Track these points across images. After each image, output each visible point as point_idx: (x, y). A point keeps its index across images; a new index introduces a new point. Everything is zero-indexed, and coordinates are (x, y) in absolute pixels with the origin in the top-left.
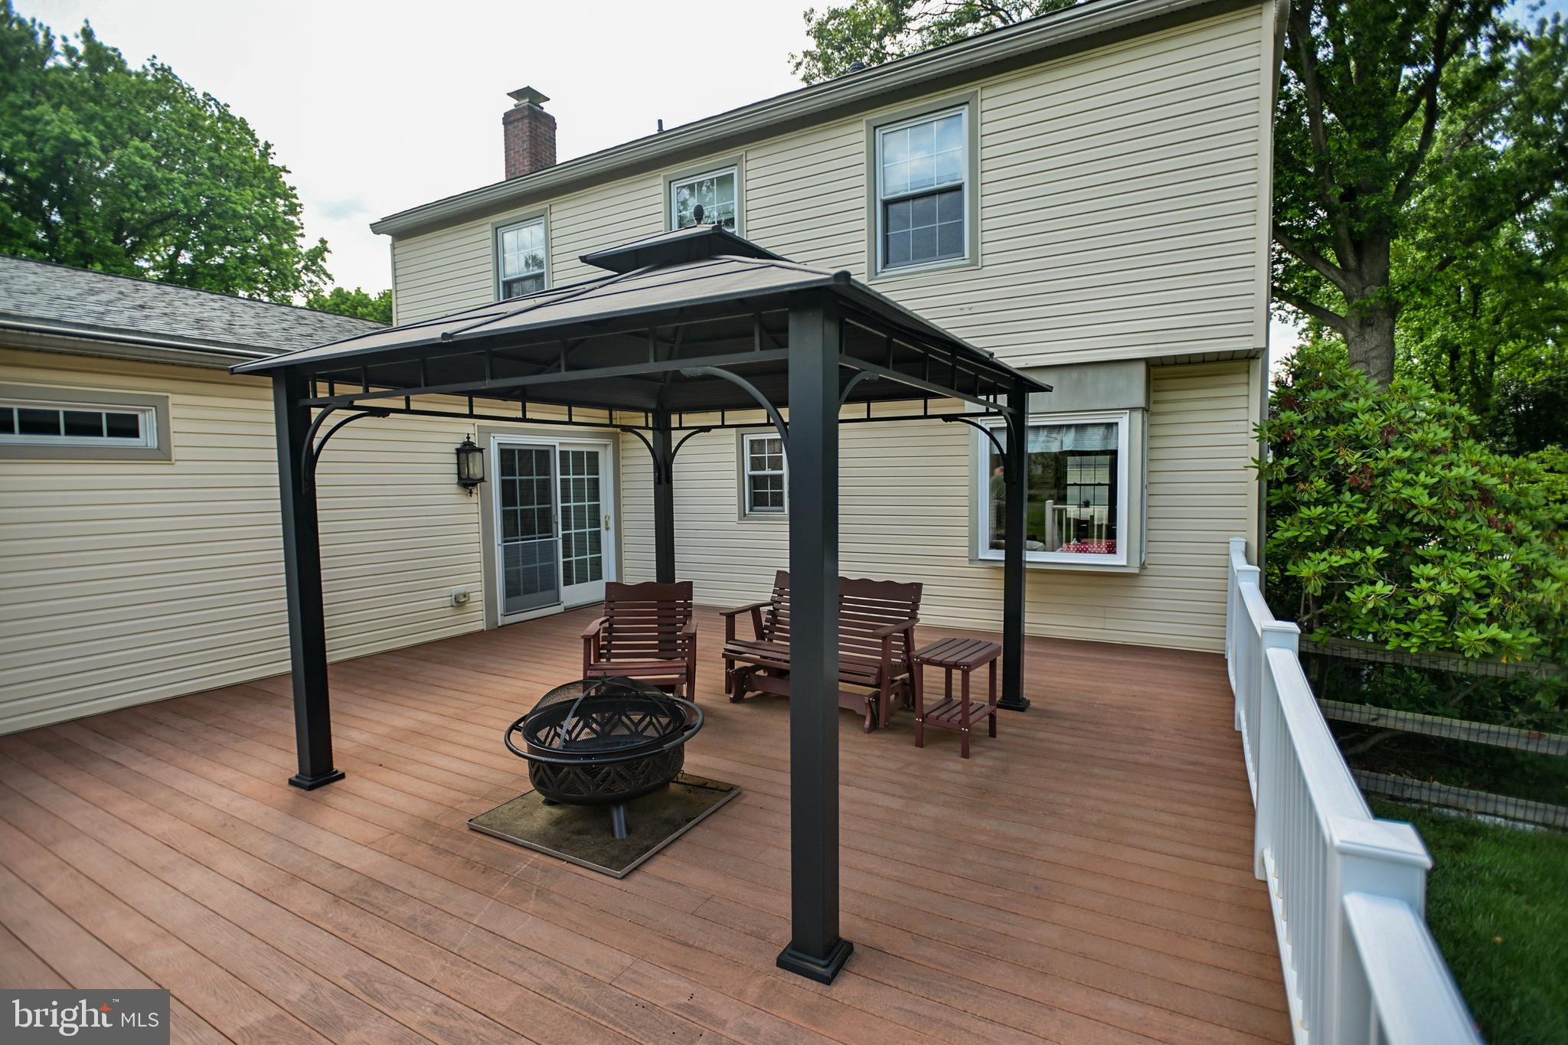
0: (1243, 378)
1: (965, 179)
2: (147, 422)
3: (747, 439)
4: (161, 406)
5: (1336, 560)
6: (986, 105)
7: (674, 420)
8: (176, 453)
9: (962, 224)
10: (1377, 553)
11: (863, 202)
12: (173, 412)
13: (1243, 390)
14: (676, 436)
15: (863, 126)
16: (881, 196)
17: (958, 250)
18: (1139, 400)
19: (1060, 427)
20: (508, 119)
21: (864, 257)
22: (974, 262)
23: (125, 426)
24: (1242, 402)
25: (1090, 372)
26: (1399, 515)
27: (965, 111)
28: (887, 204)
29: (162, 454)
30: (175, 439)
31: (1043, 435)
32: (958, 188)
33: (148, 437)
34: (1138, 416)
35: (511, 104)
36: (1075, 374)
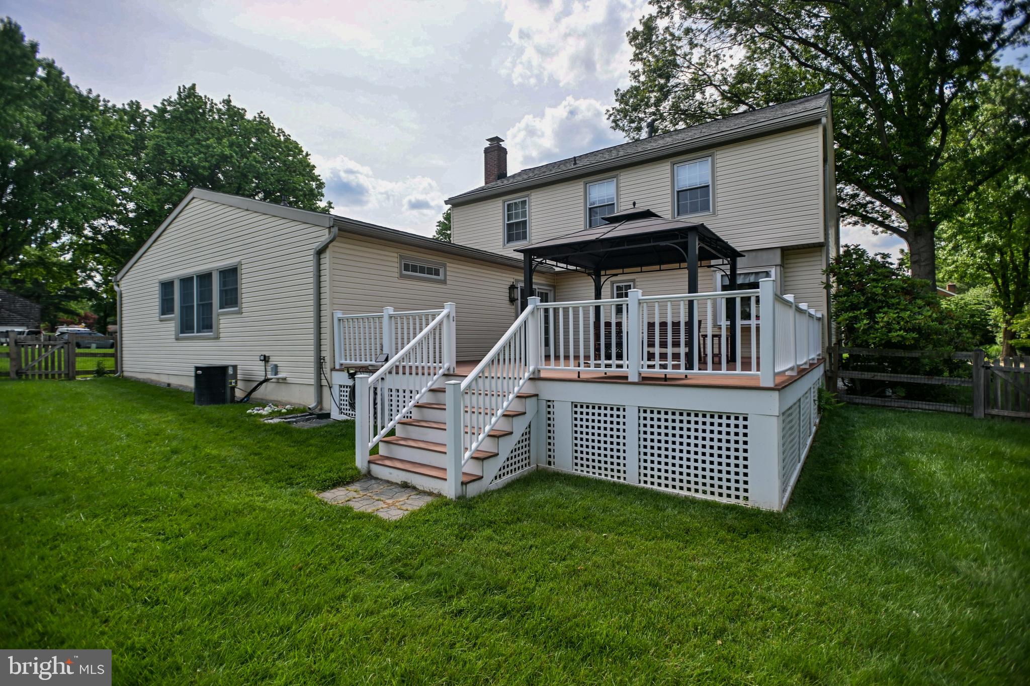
0: (819, 254)
1: (710, 183)
2: (441, 271)
3: (615, 285)
4: (445, 266)
5: (851, 314)
6: (718, 157)
7: (603, 273)
8: (448, 282)
9: (708, 200)
10: (865, 311)
11: (669, 192)
12: (448, 269)
13: (819, 258)
14: (603, 279)
15: (669, 164)
16: (676, 189)
17: (708, 209)
18: (778, 261)
19: (749, 274)
20: (487, 151)
21: (670, 212)
22: (714, 213)
23: (437, 273)
24: (819, 263)
25: (760, 253)
26: (873, 298)
27: (710, 159)
28: (678, 192)
29: (444, 282)
30: (448, 278)
31: (742, 277)
32: (708, 186)
33: (441, 277)
34: (778, 268)
35: (487, 144)
36: (754, 253)
